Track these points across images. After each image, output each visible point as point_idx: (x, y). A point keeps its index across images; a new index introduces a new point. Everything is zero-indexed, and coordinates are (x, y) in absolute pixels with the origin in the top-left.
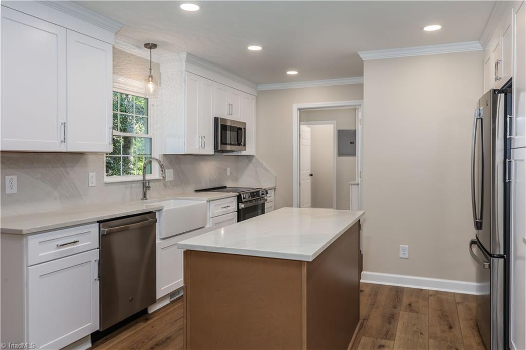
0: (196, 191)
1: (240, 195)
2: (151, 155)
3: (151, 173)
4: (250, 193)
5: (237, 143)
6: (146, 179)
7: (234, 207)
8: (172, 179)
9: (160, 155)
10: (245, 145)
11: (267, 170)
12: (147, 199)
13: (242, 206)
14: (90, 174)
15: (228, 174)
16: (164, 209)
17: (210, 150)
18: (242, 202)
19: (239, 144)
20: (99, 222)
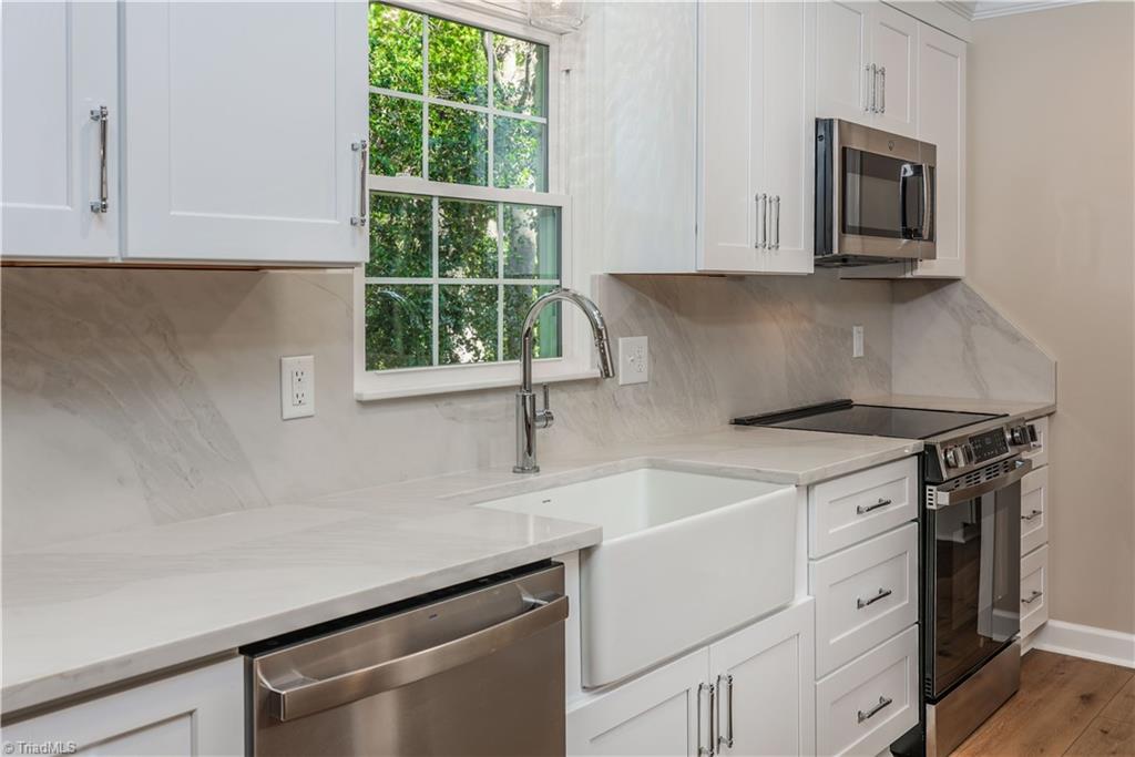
0: (738, 422)
1: (931, 449)
2: (559, 276)
3: (559, 354)
4: (972, 439)
5: (899, 228)
6: (533, 382)
7: (906, 503)
8: (644, 377)
9: (593, 278)
10: (932, 238)
11: (1015, 338)
12: (537, 469)
13: (940, 499)
14: (290, 363)
15: (858, 351)
16: (604, 543)
17: (796, 256)
18: (938, 482)
19: (910, 233)
20: (250, 650)
